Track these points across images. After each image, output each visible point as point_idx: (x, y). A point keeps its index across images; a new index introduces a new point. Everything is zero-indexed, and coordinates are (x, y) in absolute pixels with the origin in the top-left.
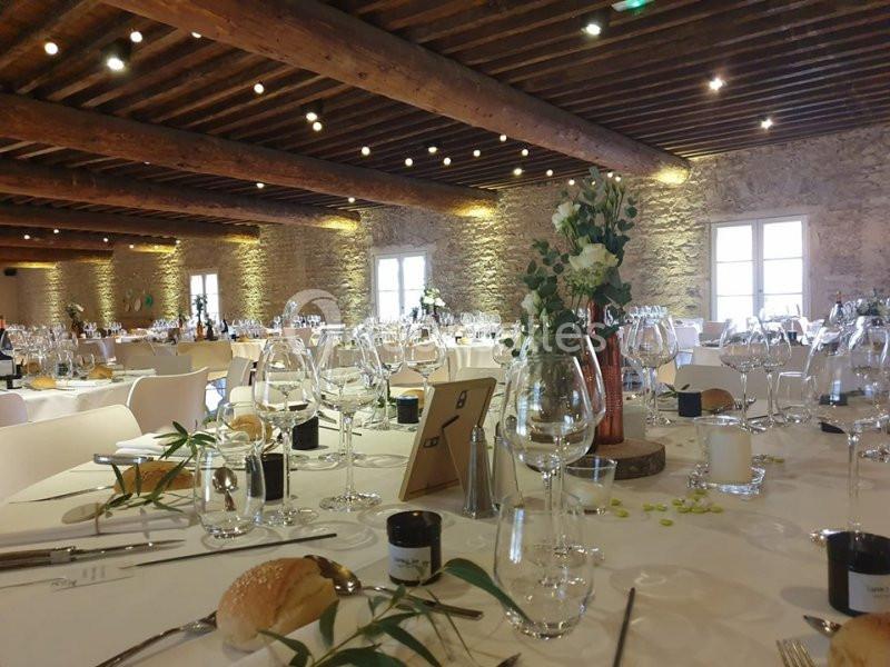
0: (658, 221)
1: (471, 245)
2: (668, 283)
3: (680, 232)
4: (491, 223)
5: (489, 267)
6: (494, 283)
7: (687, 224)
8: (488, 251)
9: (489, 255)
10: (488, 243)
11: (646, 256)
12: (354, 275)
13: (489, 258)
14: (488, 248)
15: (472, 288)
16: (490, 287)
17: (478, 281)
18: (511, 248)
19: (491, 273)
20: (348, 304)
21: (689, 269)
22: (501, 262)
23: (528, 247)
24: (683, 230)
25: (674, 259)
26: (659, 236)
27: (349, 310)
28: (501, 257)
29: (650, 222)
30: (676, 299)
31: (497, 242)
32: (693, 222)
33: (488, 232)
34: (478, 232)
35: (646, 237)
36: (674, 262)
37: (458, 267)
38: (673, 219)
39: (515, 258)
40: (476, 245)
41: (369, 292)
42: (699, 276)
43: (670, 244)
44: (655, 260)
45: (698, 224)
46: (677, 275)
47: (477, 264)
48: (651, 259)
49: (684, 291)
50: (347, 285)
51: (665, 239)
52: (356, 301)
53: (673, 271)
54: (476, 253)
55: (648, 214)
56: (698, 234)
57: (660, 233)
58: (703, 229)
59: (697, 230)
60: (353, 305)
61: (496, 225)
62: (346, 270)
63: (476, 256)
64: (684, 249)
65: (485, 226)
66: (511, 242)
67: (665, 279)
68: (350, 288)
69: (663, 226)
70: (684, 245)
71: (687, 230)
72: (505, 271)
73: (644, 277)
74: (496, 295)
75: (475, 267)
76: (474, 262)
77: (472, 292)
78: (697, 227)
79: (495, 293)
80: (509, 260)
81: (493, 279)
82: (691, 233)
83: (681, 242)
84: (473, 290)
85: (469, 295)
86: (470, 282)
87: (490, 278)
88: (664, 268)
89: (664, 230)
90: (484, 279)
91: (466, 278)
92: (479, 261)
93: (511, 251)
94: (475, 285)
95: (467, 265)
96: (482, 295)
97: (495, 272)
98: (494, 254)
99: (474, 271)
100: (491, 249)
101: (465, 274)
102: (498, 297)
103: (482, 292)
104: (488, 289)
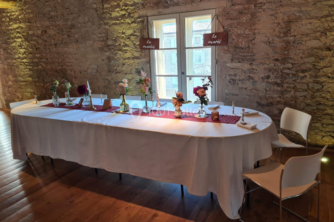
0: (114, 14)
1: (8, 30)
2: (124, 64)
3: (129, 24)
4: (17, 13)
5: (20, 46)
6: (25, 58)
7: (132, 17)
8: (19, 35)
9: (19, 37)
10: (17, 28)
11: (110, 42)
13: (19, 40)
14: (18, 32)
15: (14, 61)
17: (17, 56)
18: (31, 32)
19: (22, 51)
21: (137, 54)
22: (27, 43)
23: (39, 32)
24: (130, 22)
25: (126, 45)
26: (116, 27)
28: (26, 39)
29: (108, 15)
31: (22, 28)
32: (136, 15)
33: (16, 20)
34: (11, 20)
35: (107, 27)
36: (126, 48)
37: (4, 45)
38: (123, 13)
39: (34, 40)
40: (11, 30)
42: (142, 60)
43: (123, 33)
44: (115, 46)
45: (139, 17)
46: (129, 58)
47: (14, 44)
48: (112, 45)
49: (134, 71)
51: (120, 29)
53: (128, 55)
54: (12, 36)
55: (107, 8)
56: (140, 26)
57: (116, 24)
58: (143, 22)
59: (139, 22)
61: (20, 15)
63: (13, 38)
64: (132, 38)
65: (14, 15)
66: (30, 28)
67: (121, 61)
69: (116, 18)
70: (132, 35)
71: (132, 22)
72: (31, 50)
73: (109, 59)
74: (28, 67)
75: (13, 46)
76: (12, 43)
77: (15, 64)
78: (139, 20)
79: (27, 65)
80: (31, 42)
81: (25, 56)
82: (135, 25)
83: (130, 32)
84: (15, 63)
85: (14, 66)
86: (12, 57)
87: (23, 54)
88: (120, 52)
89: (118, 22)
90: (20, 55)
91: (10, 54)
92: (15, 41)
93: (31, 35)
94: (16, 59)
95: (9, 44)
96: (20, 66)
97: (24, 50)
98: (22, 37)
99: (14, 49)
100: (20, 33)
101: (9, 51)
102: (29, 69)
103: (21, 65)
104: (23, 62)
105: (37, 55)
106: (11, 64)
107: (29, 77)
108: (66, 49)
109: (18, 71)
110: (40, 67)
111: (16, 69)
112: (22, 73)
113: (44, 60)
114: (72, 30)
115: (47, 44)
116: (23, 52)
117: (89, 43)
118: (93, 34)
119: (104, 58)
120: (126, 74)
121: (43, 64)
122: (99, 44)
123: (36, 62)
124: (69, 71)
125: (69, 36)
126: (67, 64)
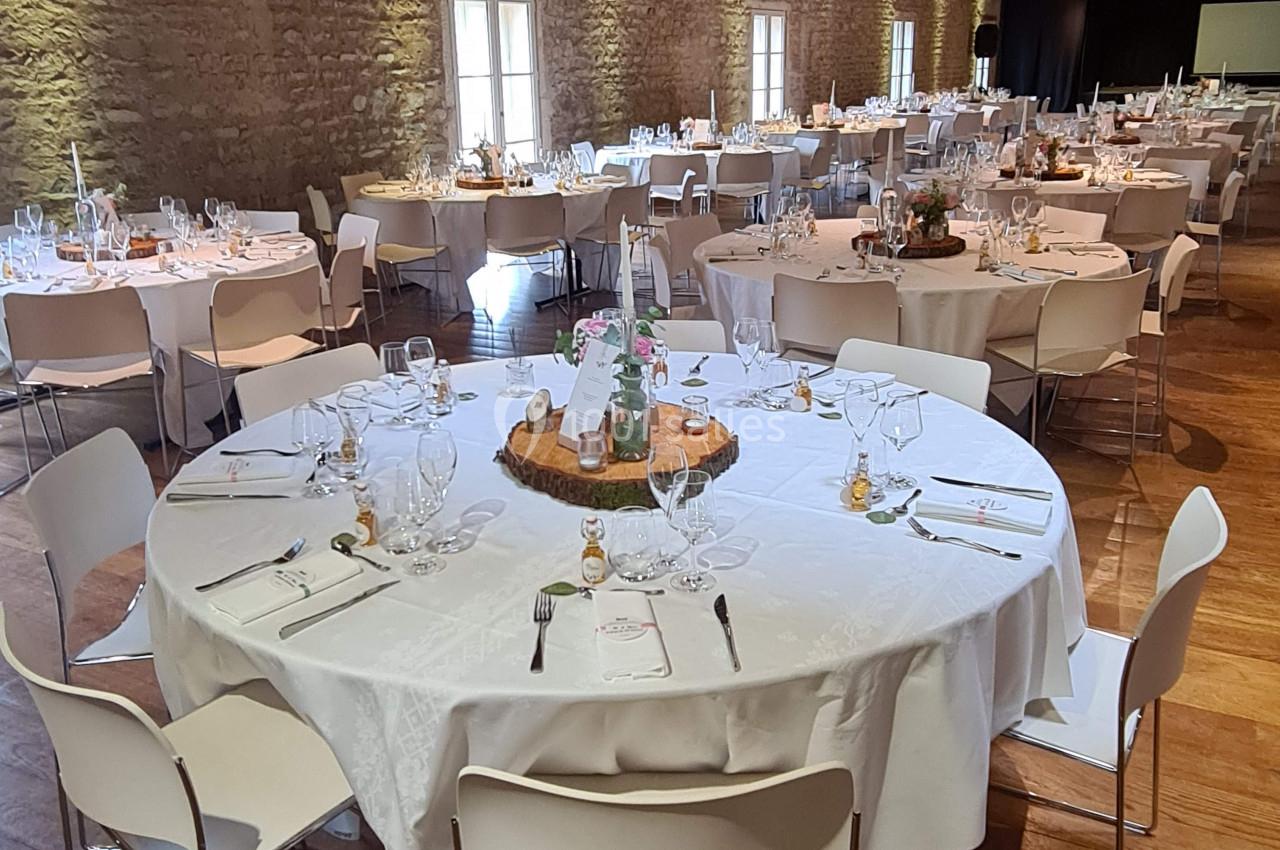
6: (617, 66)
8: (610, 10)
9: (610, 16)
11: (723, 40)
12: (408, 32)
13: (608, 22)
15: (594, 74)
16: (612, 72)
17: (600, 62)
18: (631, 8)
19: (612, 48)
20: (395, 109)
23: (645, 10)
25: (736, 46)
26: (729, 16)
27: (400, 125)
30: (736, 94)
35: (722, 16)
37: (576, 32)
41: (441, 77)
47: (598, 32)
50: (390, 58)
52: (415, 100)
53: (736, 61)
60: (406, 113)
62: (384, 17)
64: (741, 34)
68: (396, 66)
70: (741, 31)
71: (743, 14)
73: (722, 65)
74: (619, 88)
75: (595, 37)
76: (596, 28)
77: (594, 81)
78: (747, 12)
79: (617, 83)
80: (630, 30)
81: (616, 60)
82: (743, 17)
83: (739, 27)
84: (595, 78)
85: (591, 85)
86: (589, 62)
87: (613, 57)
88: (731, 57)
89: (731, 10)
90: (607, 59)
91: (586, 55)
92: (601, 24)
93: (629, 14)
94: (597, 68)
95: (586, 30)
96: (605, 86)
97: (617, 46)
98: (615, 15)
99: (596, 44)
100: (612, 7)
101: (585, 46)
102: (621, 91)
103: (607, 82)
104: (610, 76)
105: (637, 60)
106: (586, 81)
107: (616, 111)
108: (676, 48)
109: (599, 100)
110: (639, 85)
111: (597, 94)
112: (607, 101)
113: (645, 70)
114: (688, 15)
115: (654, 36)
116: (613, 51)
117: (705, 38)
118: (710, 24)
119: (716, 65)
120: (734, 90)
121: (645, 80)
122: (713, 42)
123: (633, 75)
124: (679, 92)
125: (682, 24)
126: (676, 76)
